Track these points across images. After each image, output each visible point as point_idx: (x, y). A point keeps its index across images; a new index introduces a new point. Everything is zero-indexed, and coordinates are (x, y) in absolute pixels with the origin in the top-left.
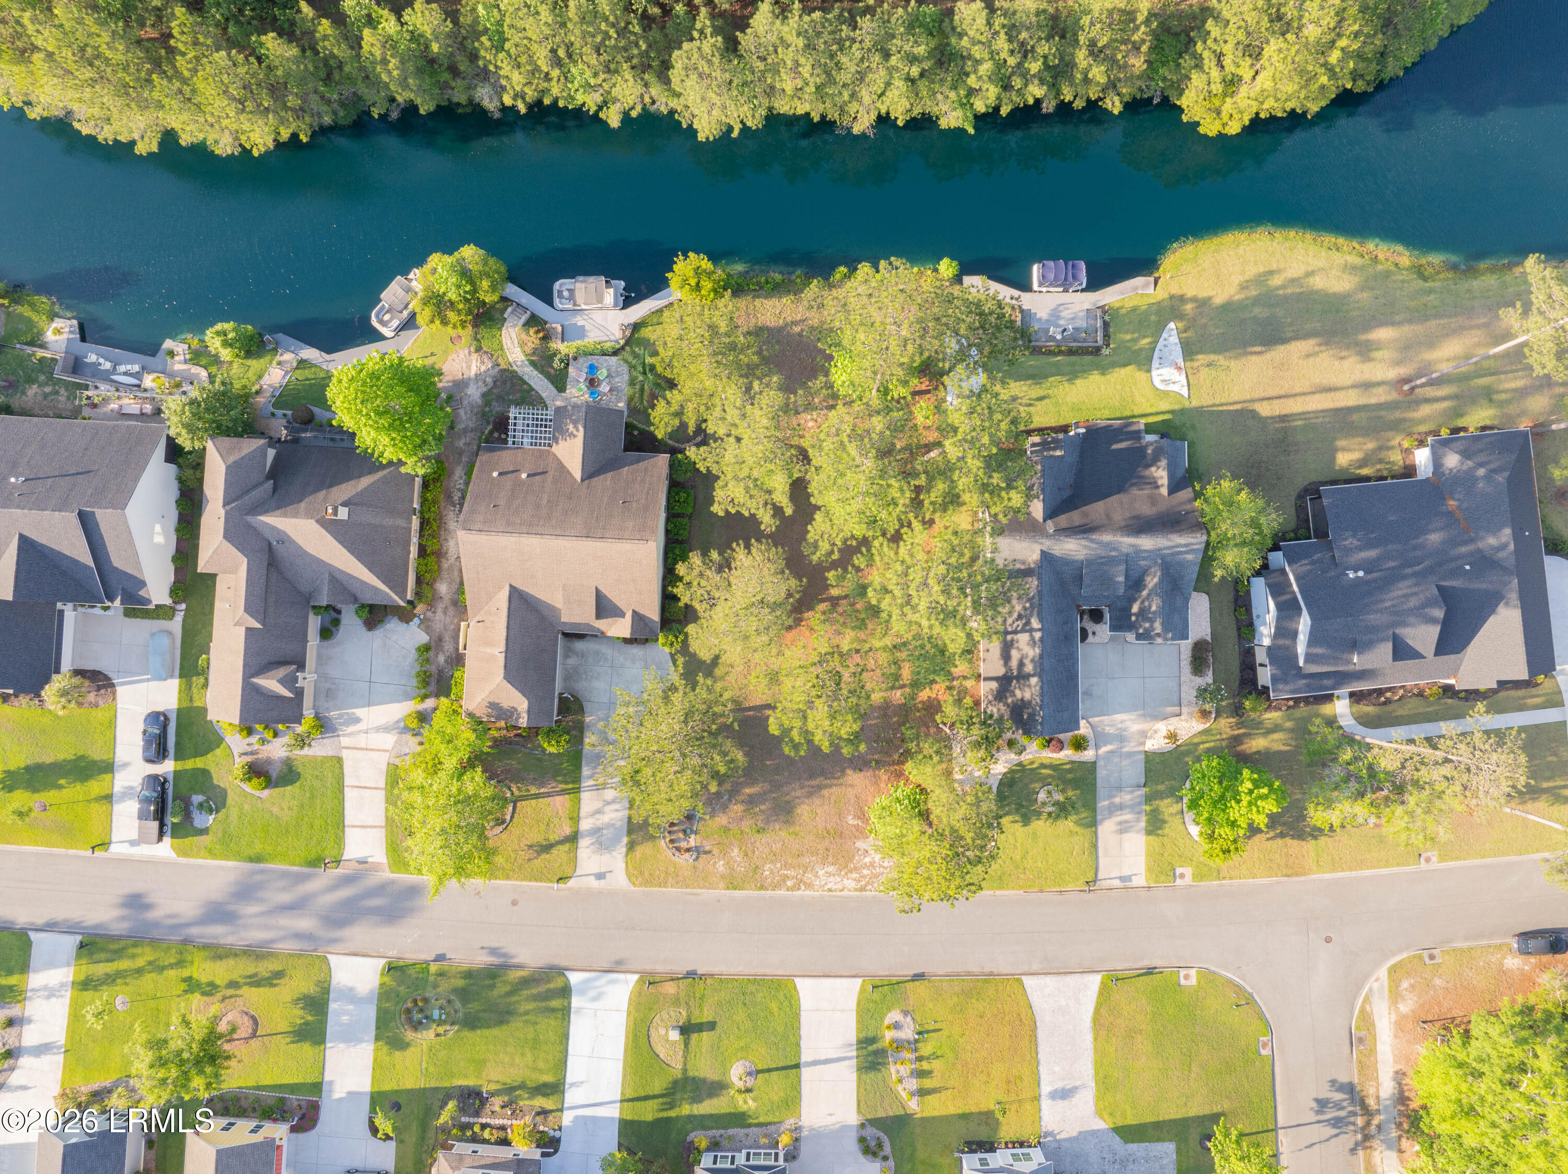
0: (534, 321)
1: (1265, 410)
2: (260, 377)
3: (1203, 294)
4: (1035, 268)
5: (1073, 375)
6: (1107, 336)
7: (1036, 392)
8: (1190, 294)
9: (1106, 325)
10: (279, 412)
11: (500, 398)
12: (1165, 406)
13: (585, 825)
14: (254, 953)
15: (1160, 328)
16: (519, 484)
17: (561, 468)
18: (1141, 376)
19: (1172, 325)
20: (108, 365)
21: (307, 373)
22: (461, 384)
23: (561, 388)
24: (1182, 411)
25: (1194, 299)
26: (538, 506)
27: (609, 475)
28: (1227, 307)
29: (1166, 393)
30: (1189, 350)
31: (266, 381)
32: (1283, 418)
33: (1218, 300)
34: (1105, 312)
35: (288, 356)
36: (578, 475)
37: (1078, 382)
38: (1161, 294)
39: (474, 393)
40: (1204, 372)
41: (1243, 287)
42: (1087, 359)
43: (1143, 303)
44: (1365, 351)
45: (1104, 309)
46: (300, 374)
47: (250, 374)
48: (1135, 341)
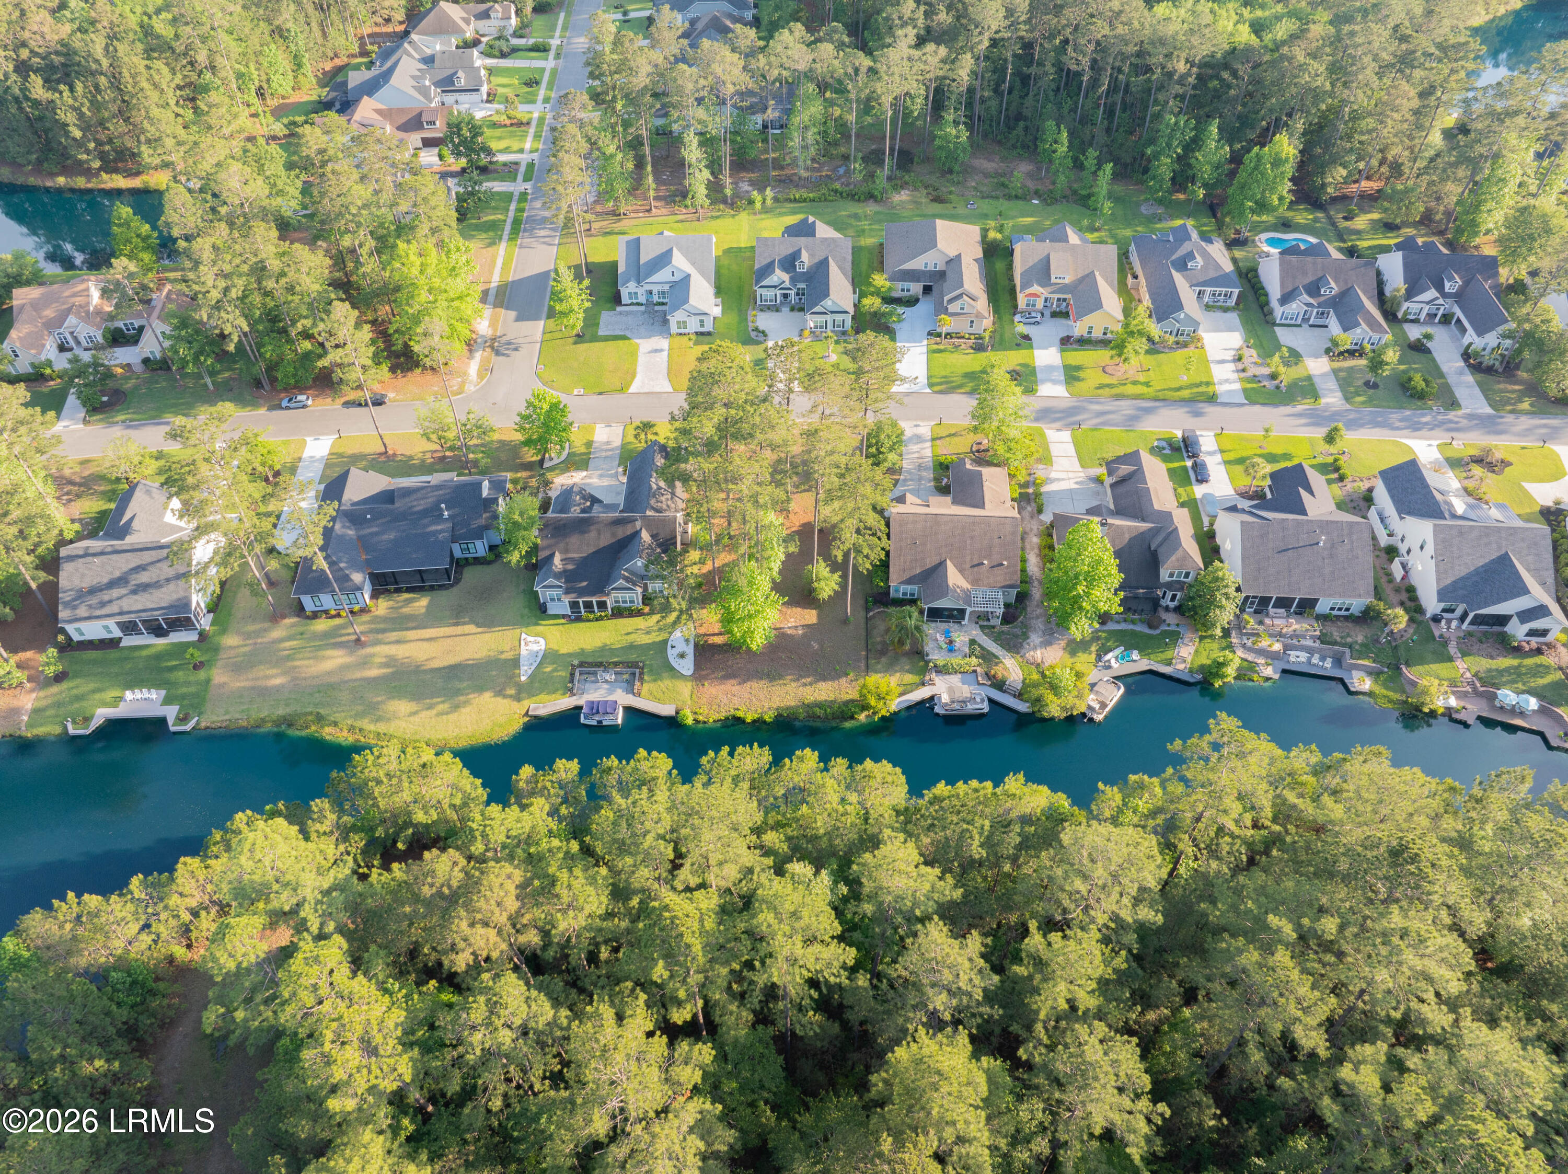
0: (999, 685)
1: (471, 628)
2: (1196, 651)
3: (499, 700)
4: (620, 721)
5: (603, 649)
6: (572, 675)
7: (631, 638)
8: (506, 702)
9: (572, 681)
10: (1173, 628)
11: (1016, 636)
12: (539, 629)
13: (929, 444)
14: (1119, 397)
15: (532, 677)
16: (989, 556)
17: (961, 571)
18: (555, 647)
19: (523, 678)
20: (1315, 660)
21: (1162, 656)
22: (1047, 644)
23: (973, 642)
24: (528, 625)
25: (505, 697)
26: (972, 538)
27: (929, 566)
28: (480, 689)
29: (537, 635)
30: (516, 662)
31: (1192, 649)
32: (457, 624)
33: (487, 695)
34: (571, 690)
35: (1181, 667)
36: (949, 563)
37: (599, 644)
38: (526, 703)
39: (1035, 638)
40: (506, 647)
41: (467, 703)
42: (590, 660)
43: (544, 697)
44: (391, 661)
45: (571, 692)
46: (1169, 654)
47: (1205, 653)
48: (555, 670)
